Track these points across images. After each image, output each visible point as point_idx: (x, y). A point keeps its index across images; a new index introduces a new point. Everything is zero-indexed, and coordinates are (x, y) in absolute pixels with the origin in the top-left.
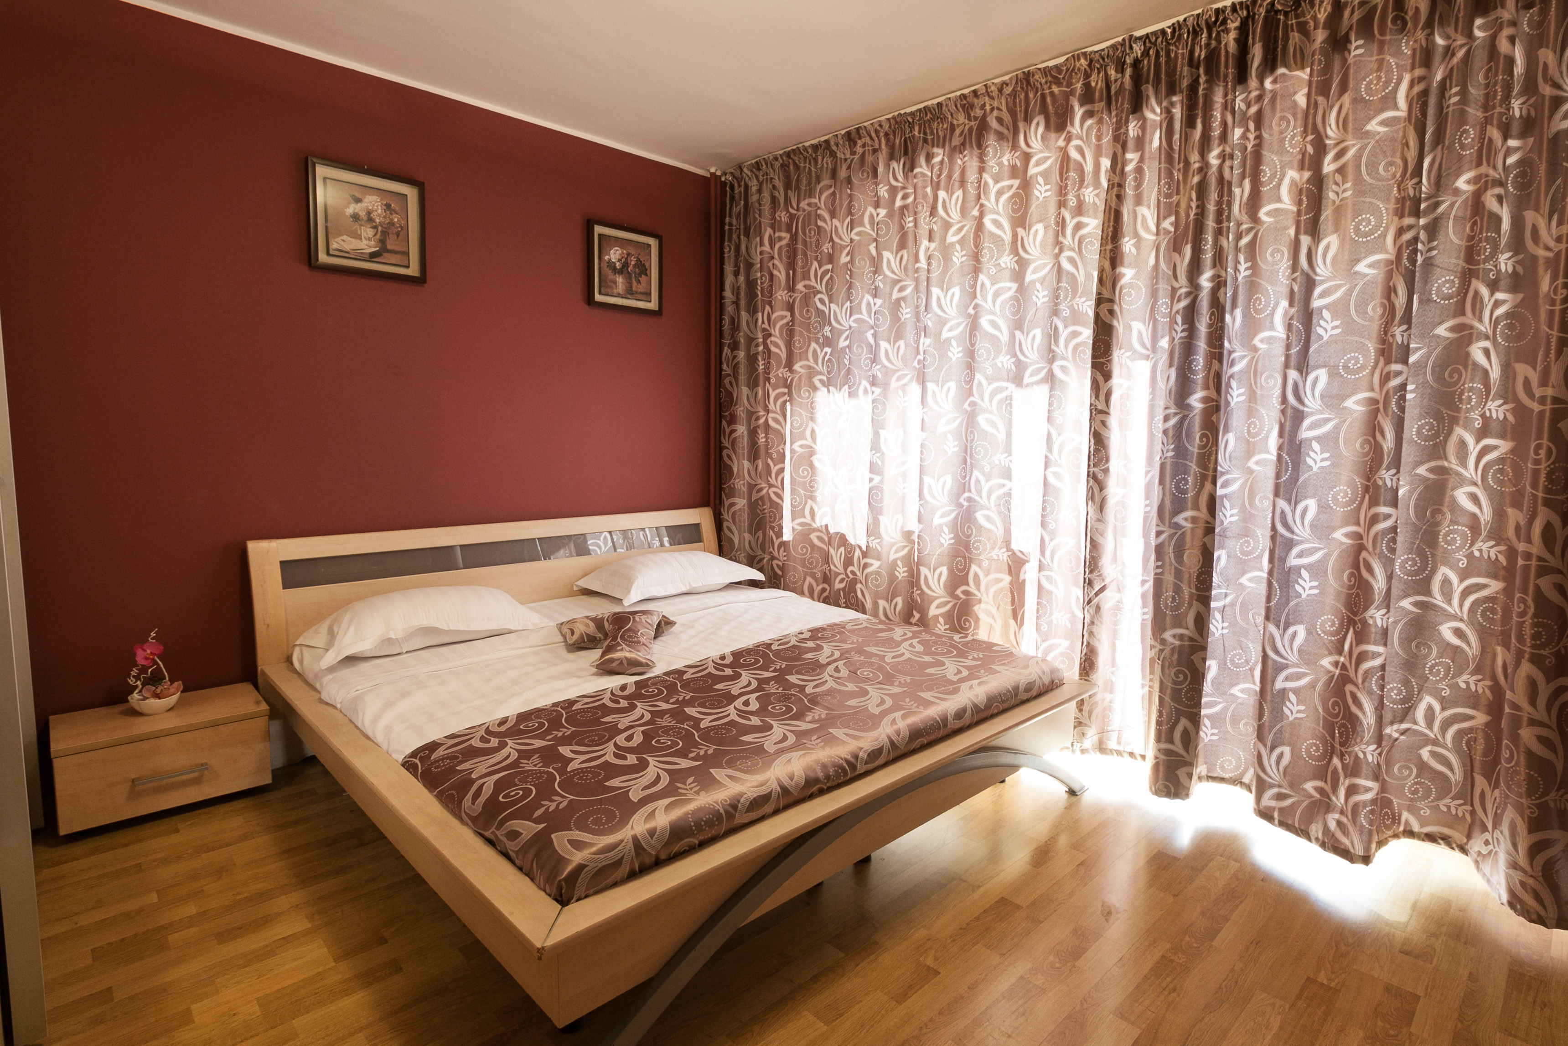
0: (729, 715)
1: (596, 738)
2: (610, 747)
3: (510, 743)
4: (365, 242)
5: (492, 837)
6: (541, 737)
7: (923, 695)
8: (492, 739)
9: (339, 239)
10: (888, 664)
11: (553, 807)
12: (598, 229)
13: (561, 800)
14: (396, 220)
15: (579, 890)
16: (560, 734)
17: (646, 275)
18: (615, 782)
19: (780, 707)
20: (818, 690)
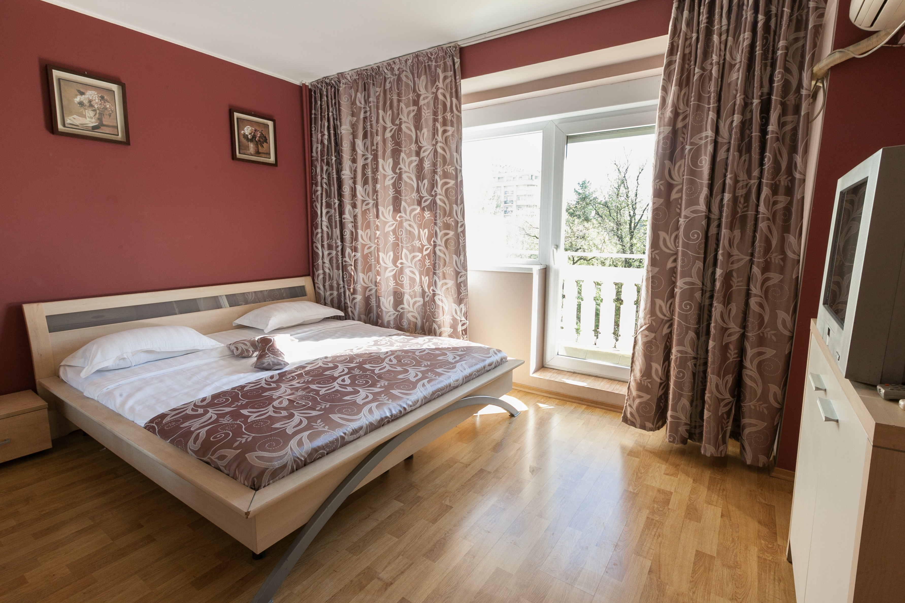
0: (335, 387)
1: (262, 404)
2: (271, 408)
3: (211, 410)
4: (88, 119)
5: (209, 460)
6: (229, 406)
7: (437, 370)
8: (199, 409)
9: (71, 118)
10: (417, 356)
11: (244, 441)
12: (236, 115)
13: (247, 437)
14: (108, 106)
15: (264, 482)
16: (240, 404)
17: (267, 143)
18: (277, 425)
19: (362, 381)
20: (381, 371)
